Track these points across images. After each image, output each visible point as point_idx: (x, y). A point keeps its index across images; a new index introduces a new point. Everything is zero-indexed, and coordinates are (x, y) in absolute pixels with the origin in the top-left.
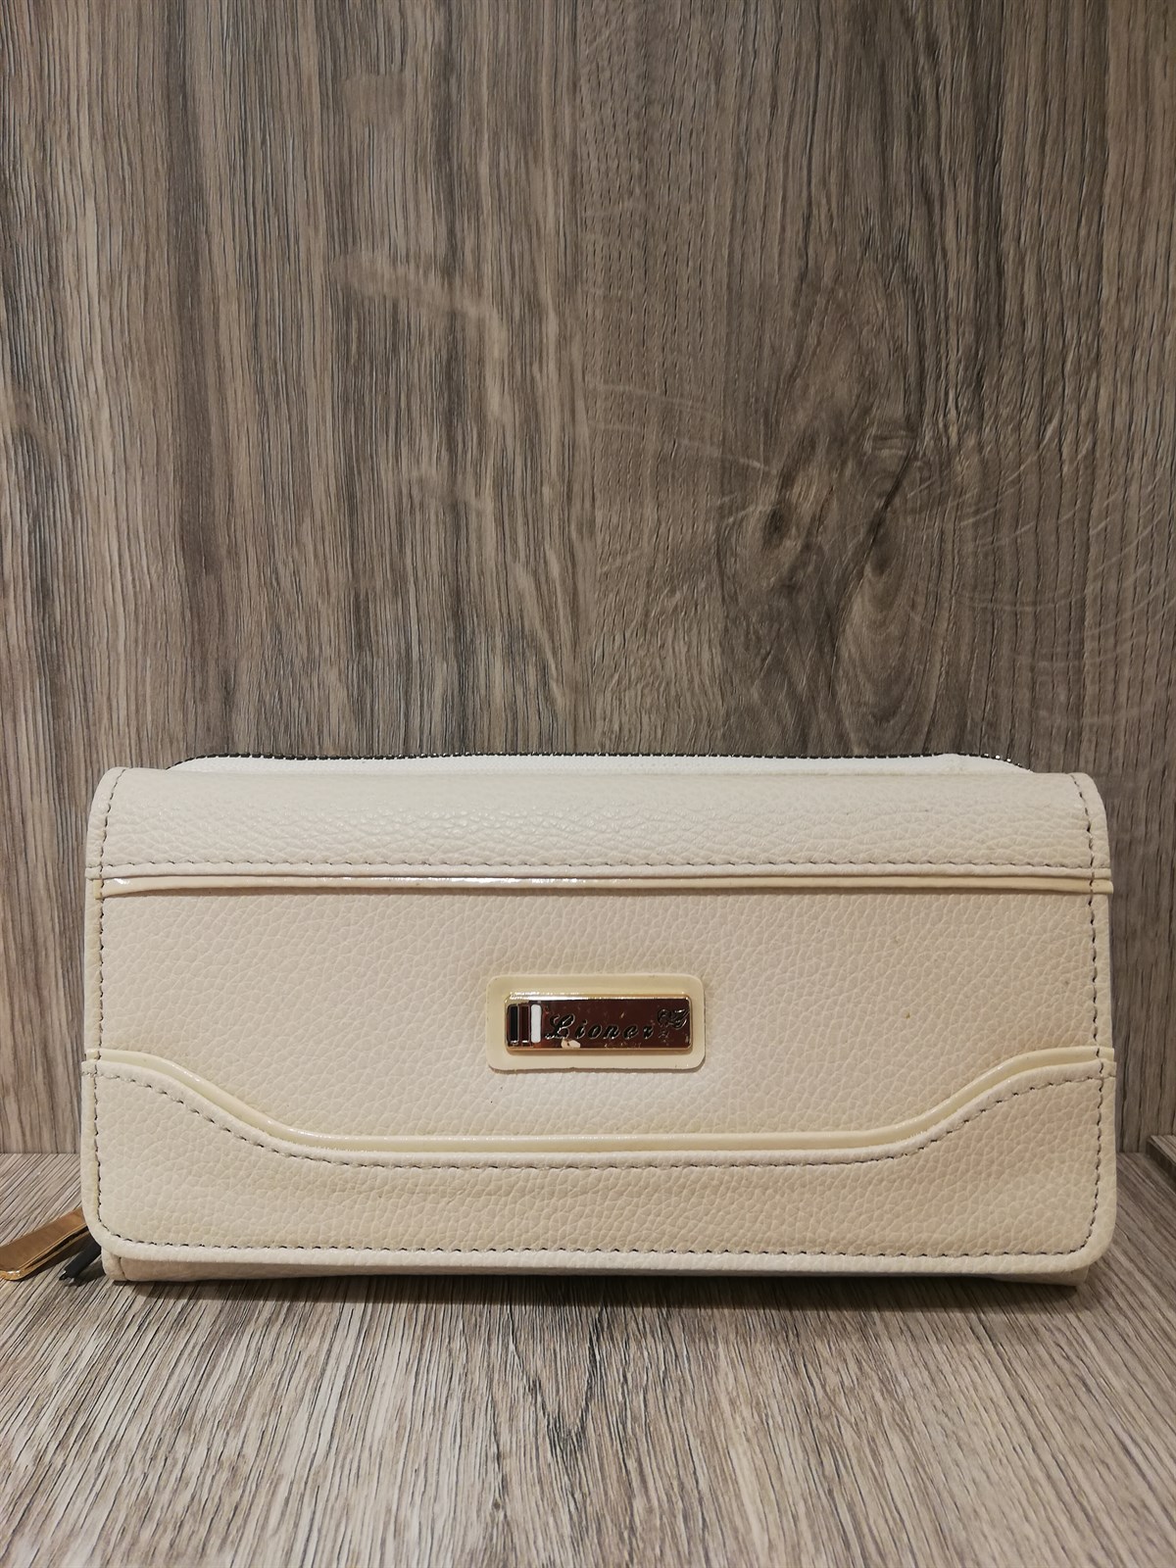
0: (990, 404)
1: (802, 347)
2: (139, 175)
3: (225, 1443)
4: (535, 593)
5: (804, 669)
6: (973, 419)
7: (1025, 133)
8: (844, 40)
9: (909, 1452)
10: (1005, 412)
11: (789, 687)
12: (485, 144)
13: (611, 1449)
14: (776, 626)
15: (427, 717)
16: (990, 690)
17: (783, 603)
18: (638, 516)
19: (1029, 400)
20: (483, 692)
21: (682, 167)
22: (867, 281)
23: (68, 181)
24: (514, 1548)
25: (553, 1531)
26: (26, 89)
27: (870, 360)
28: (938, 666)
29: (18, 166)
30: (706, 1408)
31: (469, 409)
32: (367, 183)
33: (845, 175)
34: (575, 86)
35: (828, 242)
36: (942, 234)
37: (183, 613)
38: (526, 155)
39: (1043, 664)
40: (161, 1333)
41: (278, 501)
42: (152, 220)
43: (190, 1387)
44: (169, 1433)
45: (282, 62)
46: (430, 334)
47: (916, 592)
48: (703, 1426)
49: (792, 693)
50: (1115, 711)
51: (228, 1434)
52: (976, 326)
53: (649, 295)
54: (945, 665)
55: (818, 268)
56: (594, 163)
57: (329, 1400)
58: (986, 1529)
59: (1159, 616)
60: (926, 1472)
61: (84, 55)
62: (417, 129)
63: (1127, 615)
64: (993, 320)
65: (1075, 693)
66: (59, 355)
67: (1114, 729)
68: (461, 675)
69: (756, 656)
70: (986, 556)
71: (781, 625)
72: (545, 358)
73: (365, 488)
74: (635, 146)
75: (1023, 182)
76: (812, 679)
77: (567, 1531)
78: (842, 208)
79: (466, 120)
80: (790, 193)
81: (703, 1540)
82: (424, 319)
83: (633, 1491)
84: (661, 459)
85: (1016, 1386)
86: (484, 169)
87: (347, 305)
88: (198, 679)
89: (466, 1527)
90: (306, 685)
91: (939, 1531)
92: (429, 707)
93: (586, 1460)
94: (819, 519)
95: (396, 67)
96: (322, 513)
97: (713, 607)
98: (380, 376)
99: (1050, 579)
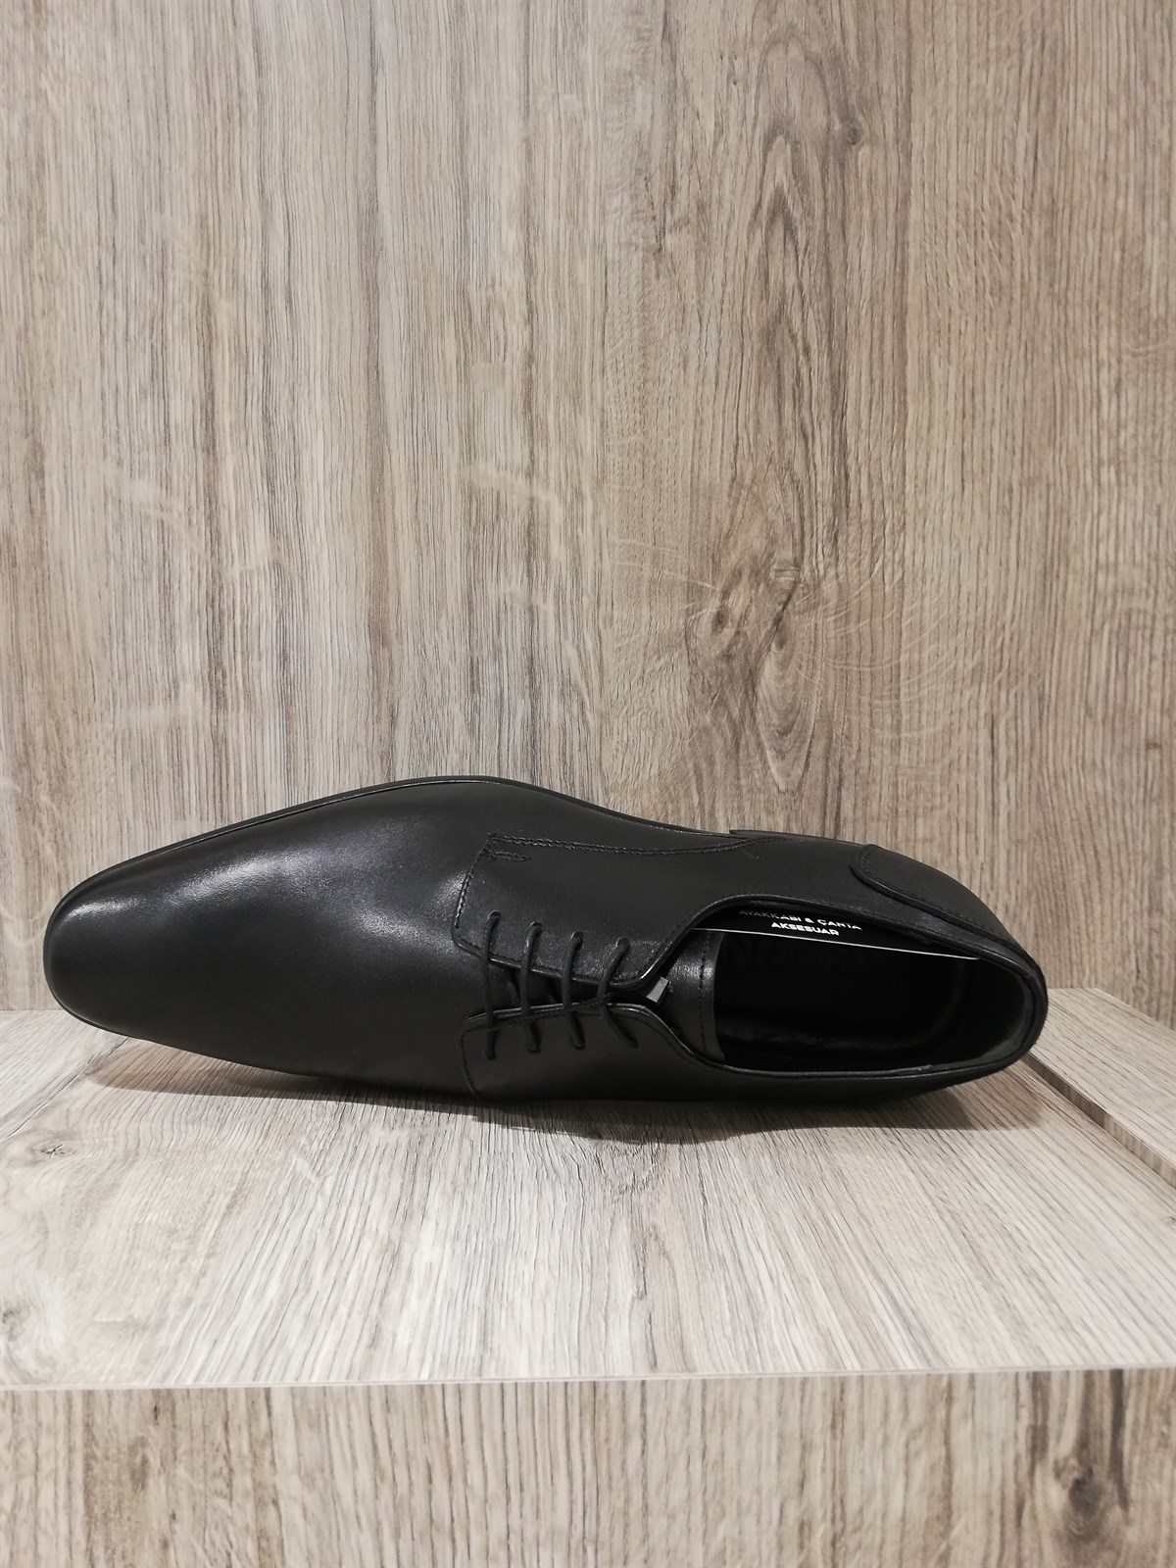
0: (842, 552)
1: (733, 519)
2: (349, 416)
4: (577, 658)
5: (737, 704)
6: (832, 560)
7: (860, 397)
8: (757, 346)
10: (851, 556)
11: (728, 715)
12: (552, 403)
14: (720, 679)
15: (511, 733)
16: (846, 717)
17: (724, 665)
18: (639, 614)
19: (864, 549)
20: (546, 717)
21: (664, 417)
22: (771, 482)
23: (307, 418)
26: (283, 365)
27: (773, 526)
28: (815, 703)
29: (277, 409)
31: (540, 553)
32: (483, 424)
33: (758, 422)
34: (603, 372)
35: (748, 460)
36: (813, 456)
37: (368, 670)
38: (575, 410)
39: (877, 702)
41: (427, 606)
42: (357, 442)
45: (435, 355)
46: (519, 510)
47: (802, 659)
49: (730, 718)
50: (920, 729)
52: (834, 506)
53: (646, 489)
54: (819, 702)
55: (742, 474)
59: (944, 674)
61: (319, 347)
62: (513, 394)
63: (925, 673)
64: (843, 504)
65: (896, 719)
66: (299, 520)
67: (919, 740)
68: (533, 707)
69: (708, 696)
70: (842, 639)
71: (723, 678)
72: (585, 524)
73: (479, 599)
74: (637, 405)
75: (860, 426)
76: (742, 711)
78: (756, 441)
79: (541, 389)
80: (727, 433)
82: (516, 501)
84: (652, 582)
86: (551, 418)
87: (471, 494)
88: (376, 709)
92: (513, 727)
94: (744, 617)
95: (501, 359)
96: (453, 613)
97: (683, 669)
98: (489, 534)
99: (879, 652)
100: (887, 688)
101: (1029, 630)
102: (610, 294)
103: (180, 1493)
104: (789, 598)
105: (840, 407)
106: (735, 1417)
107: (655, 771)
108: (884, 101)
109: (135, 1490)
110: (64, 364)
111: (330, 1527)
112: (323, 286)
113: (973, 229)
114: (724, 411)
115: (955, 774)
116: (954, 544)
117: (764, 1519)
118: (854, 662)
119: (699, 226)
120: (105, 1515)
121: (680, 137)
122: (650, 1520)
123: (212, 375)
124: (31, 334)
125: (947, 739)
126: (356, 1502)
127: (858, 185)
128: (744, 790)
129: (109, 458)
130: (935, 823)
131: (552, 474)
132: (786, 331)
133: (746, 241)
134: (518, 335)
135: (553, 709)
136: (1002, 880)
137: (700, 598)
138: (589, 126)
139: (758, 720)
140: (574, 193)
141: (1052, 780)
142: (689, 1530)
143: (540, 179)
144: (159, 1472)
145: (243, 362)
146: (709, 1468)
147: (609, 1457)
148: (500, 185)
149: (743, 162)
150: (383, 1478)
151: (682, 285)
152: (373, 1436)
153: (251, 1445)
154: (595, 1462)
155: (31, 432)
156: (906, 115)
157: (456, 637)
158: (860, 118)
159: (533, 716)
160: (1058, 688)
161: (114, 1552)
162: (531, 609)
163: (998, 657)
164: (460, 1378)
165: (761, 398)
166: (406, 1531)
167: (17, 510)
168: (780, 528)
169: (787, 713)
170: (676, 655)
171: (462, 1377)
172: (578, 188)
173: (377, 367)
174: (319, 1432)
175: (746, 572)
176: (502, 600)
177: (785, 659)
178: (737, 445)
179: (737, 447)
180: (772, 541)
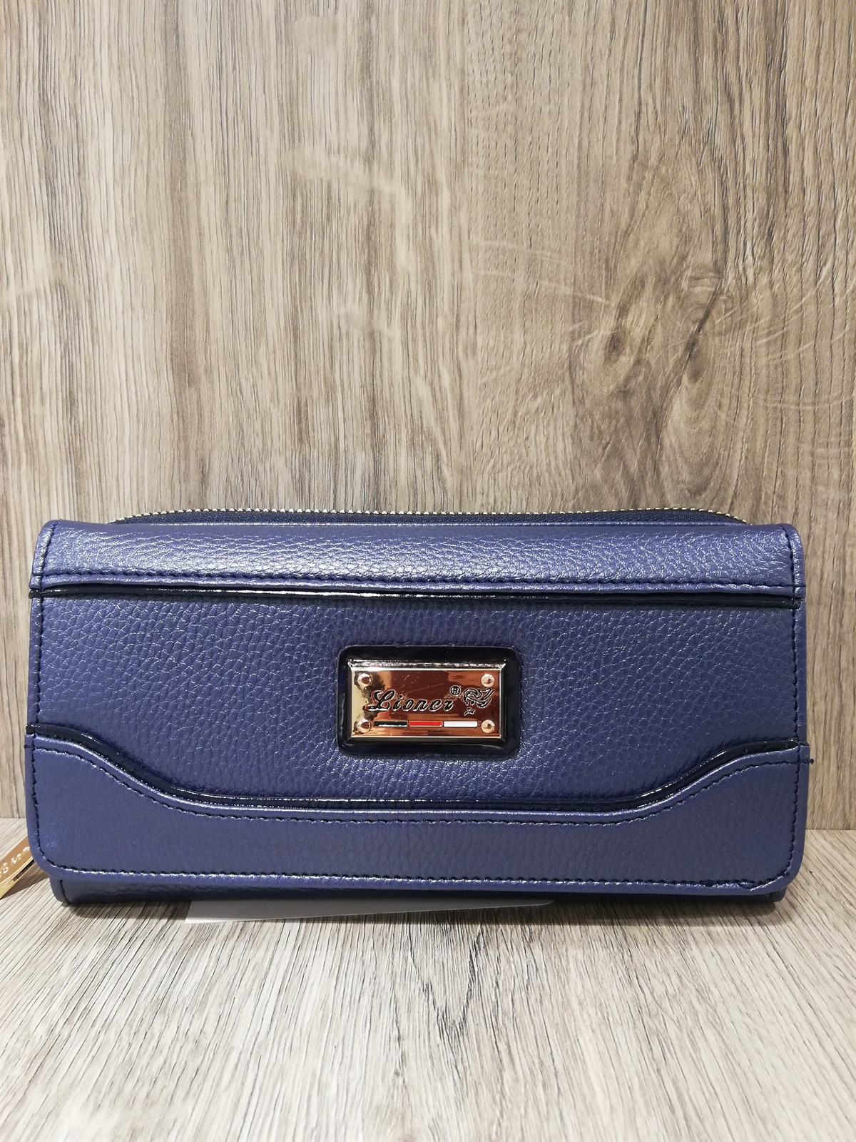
0: (779, 252)
1: (634, 210)
2: (144, 94)
3: (191, 1023)
4: (431, 399)
5: (636, 455)
6: (765, 263)
7: (804, 46)
9: (721, 1043)
10: (790, 258)
11: (624, 469)
12: (397, 65)
13: (486, 1035)
14: (614, 422)
15: (350, 493)
16: (779, 471)
17: (620, 405)
18: (509, 340)
19: (808, 249)
20: (392, 473)
21: (543, 79)
22: (684, 160)
23: (92, 100)
24: (410, 1105)
25: (440, 1093)
26: (63, 34)
27: (686, 220)
28: (739, 452)
29: (57, 91)
30: (560, 1007)
31: (383, 262)
32: (309, 97)
33: (667, 81)
34: (463, 21)
35: (654, 132)
36: (741, 124)
37: (172, 416)
38: (427, 73)
39: (820, 451)
40: (146, 944)
41: (242, 333)
42: (152, 127)
43: (166, 983)
44: (149, 1016)
45: (249, 9)
46: (355, 206)
47: (722, 395)
48: (558, 1019)
49: (626, 473)
51: (193, 1016)
52: (768, 193)
53: (519, 174)
54: (744, 451)
55: (646, 151)
56: (478, 77)
57: (269, 995)
58: (784, 1102)
60: (733, 1057)
61: (105, 9)
62: (347, 56)
64: (781, 189)
65: (845, 473)
66: (84, 227)
68: (375, 461)
69: (598, 445)
70: (776, 367)
71: (618, 421)
72: (440, 223)
73: (306, 322)
74: (508, 64)
75: (803, 82)
76: (642, 463)
77: (451, 1093)
78: (664, 106)
79: (383, 48)
80: (625, 96)
81: (558, 1103)
82: (351, 195)
83: (503, 1066)
84: (527, 297)
85: (805, 996)
86: (396, 84)
87: (294, 187)
88: (182, 464)
89: (373, 1089)
90: (260, 467)
91: (746, 1101)
92: (352, 486)
93: (467, 1043)
94: (647, 340)
95: (331, 10)
96: (274, 341)
97: (566, 409)
98: (317, 238)
99: (825, 384)
100: (834, 432)
104: (707, 315)
105: (777, 58)
114: (622, 69)
118: (791, 397)
131: (397, 158)
135: (401, 463)
137: (589, 317)
145: (16, 31)
157: (279, 371)
162: (371, 335)
165: (671, 50)
168: (696, 221)
169: (701, 465)
170: (558, 392)
173: (177, 29)
175: (651, 281)
176: (335, 324)
177: (700, 396)
178: (640, 112)
179: (638, 115)
180: (686, 238)
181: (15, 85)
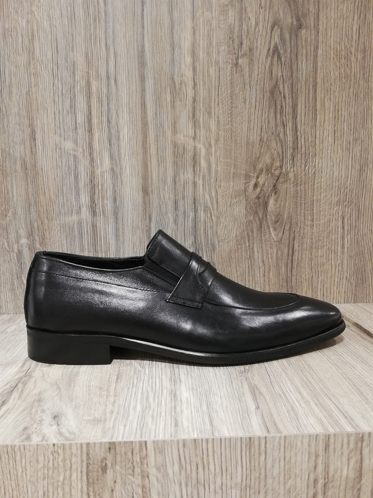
100: (309, 207)
101: (355, 188)
102: (221, 79)
103: (117, 474)
104: (278, 178)
105: (295, 116)
106: (294, 447)
107: (234, 235)
108: (310, 14)
109: (103, 474)
110: (42, 103)
111: (165, 484)
112: (127, 76)
113: (339, 57)
114: (258, 117)
115: (331, 235)
116: (332, 160)
117: (303, 479)
119: (250, 56)
120: (93, 482)
121: (244, 26)
122: (267, 480)
123: (90, 106)
124: (30, 93)
125: (328, 223)
126: (174, 476)
127: (302, 42)
128: (263, 241)
129: (57, 134)
130: (324, 251)
131: (202, 138)
132: (278, 91)
133: (265, 61)
134: (190, 93)
135: (202, 215)
136: (345, 269)
137: (249, 179)
138: (214, 23)
139: (268, 218)
140: (209, 45)
141: (362, 237)
142: (279, 483)
143: (198, 41)
144: (111, 468)
145: (101, 102)
146: (286, 464)
147: (254, 461)
148: (185, 43)
149: (264, 35)
150: (182, 468)
151: (244, 75)
152: (179, 455)
153: (140, 458)
154: (250, 462)
155: (31, 125)
156: (317, 19)
157: (170, 191)
158: (303, 20)
159: (195, 218)
160: (364, 207)
161: (96, 493)
162: (194, 183)
163: (345, 197)
164: (207, 436)
165: (270, 113)
166: (189, 485)
167: (27, 152)
169: (277, 216)
170: (242, 197)
171: (208, 436)
172: (210, 44)
173: (145, 104)
174: (162, 454)
175: (264, 170)
176: (185, 180)
177: (277, 198)
178: (262, 128)
179: (262, 129)
180: (273, 160)
181: (100, 116)
